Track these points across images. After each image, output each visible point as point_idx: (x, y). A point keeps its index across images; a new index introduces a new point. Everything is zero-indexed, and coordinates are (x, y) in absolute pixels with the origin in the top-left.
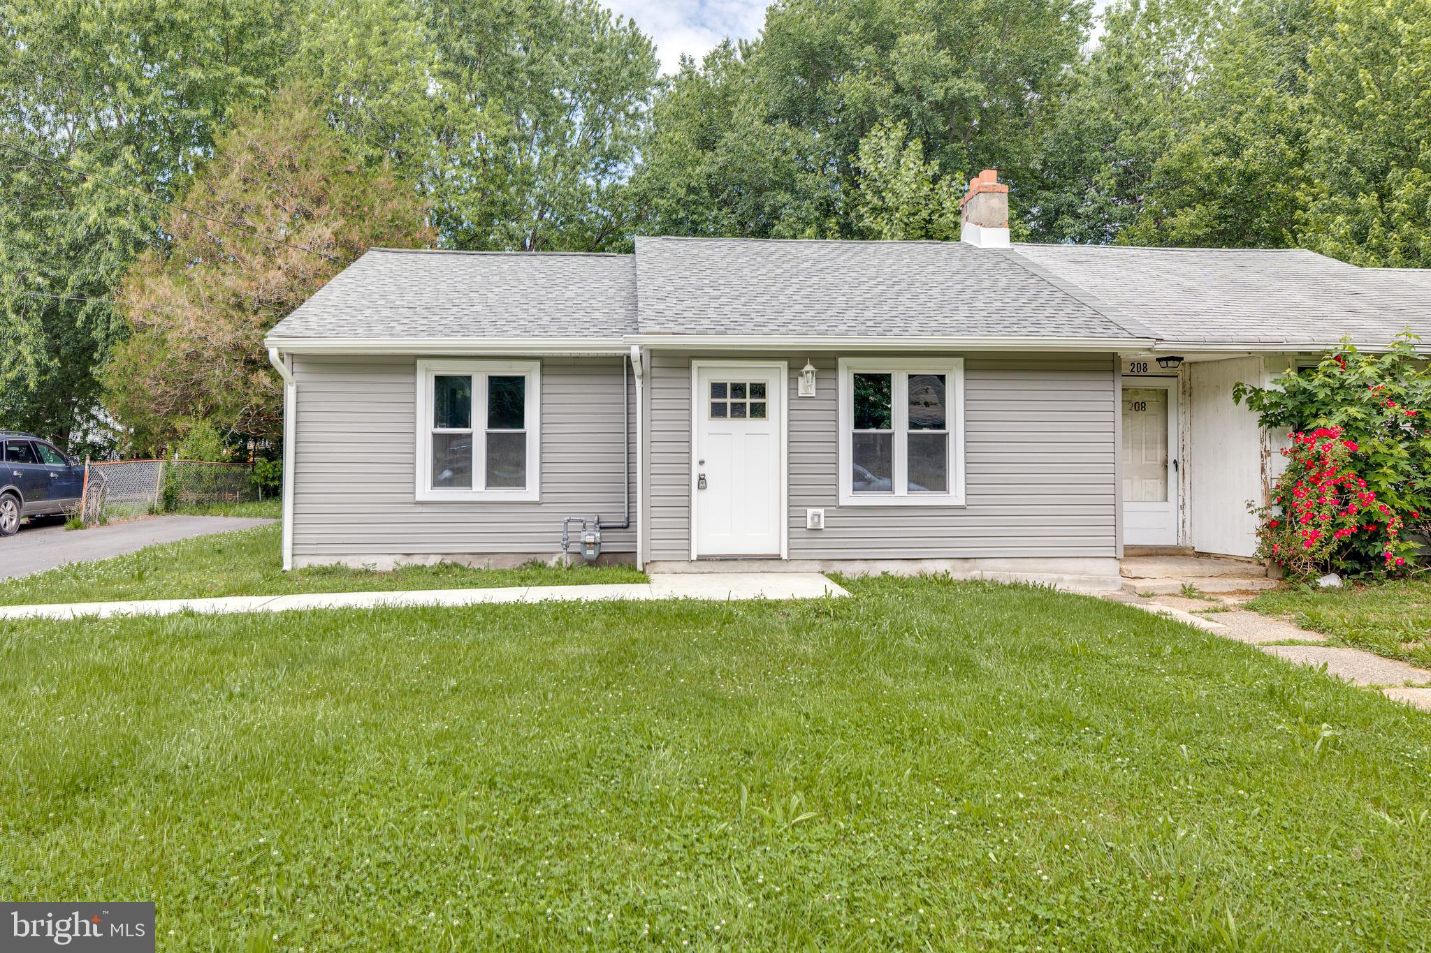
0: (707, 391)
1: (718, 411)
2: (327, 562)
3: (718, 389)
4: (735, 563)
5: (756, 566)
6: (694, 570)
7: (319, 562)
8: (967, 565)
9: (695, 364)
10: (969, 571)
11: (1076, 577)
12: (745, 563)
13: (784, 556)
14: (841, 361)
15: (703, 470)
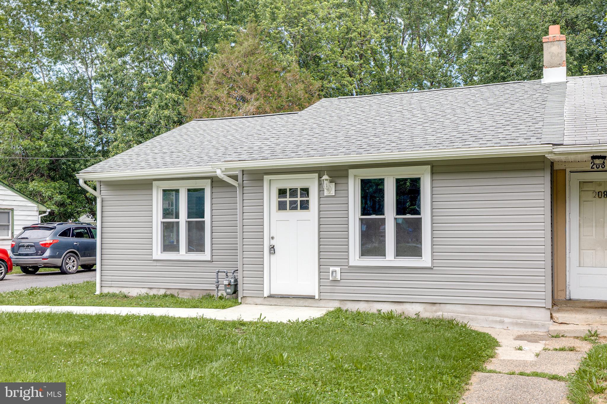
0: (275, 194)
1: (282, 206)
2: (116, 291)
3: (282, 192)
4: (289, 300)
5: (301, 302)
6: (266, 303)
7: (112, 290)
8: (435, 308)
9: (266, 178)
10: (436, 312)
11: (515, 321)
12: (295, 300)
13: (317, 297)
14: (351, 172)
15: (273, 242)
